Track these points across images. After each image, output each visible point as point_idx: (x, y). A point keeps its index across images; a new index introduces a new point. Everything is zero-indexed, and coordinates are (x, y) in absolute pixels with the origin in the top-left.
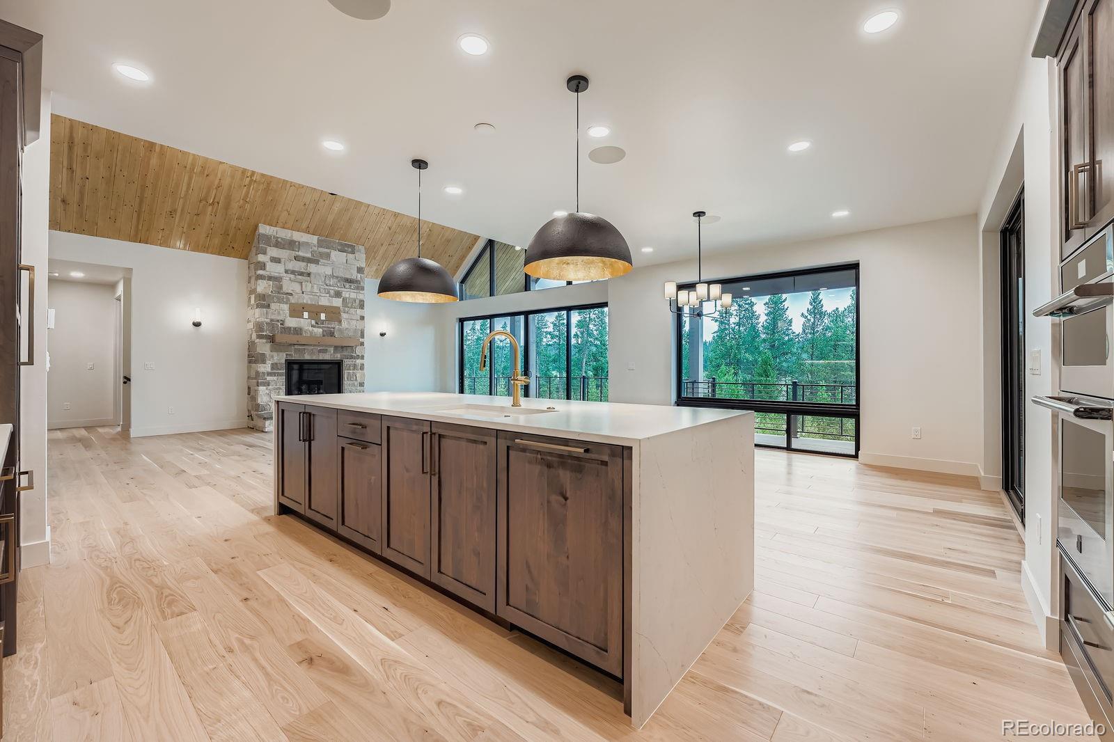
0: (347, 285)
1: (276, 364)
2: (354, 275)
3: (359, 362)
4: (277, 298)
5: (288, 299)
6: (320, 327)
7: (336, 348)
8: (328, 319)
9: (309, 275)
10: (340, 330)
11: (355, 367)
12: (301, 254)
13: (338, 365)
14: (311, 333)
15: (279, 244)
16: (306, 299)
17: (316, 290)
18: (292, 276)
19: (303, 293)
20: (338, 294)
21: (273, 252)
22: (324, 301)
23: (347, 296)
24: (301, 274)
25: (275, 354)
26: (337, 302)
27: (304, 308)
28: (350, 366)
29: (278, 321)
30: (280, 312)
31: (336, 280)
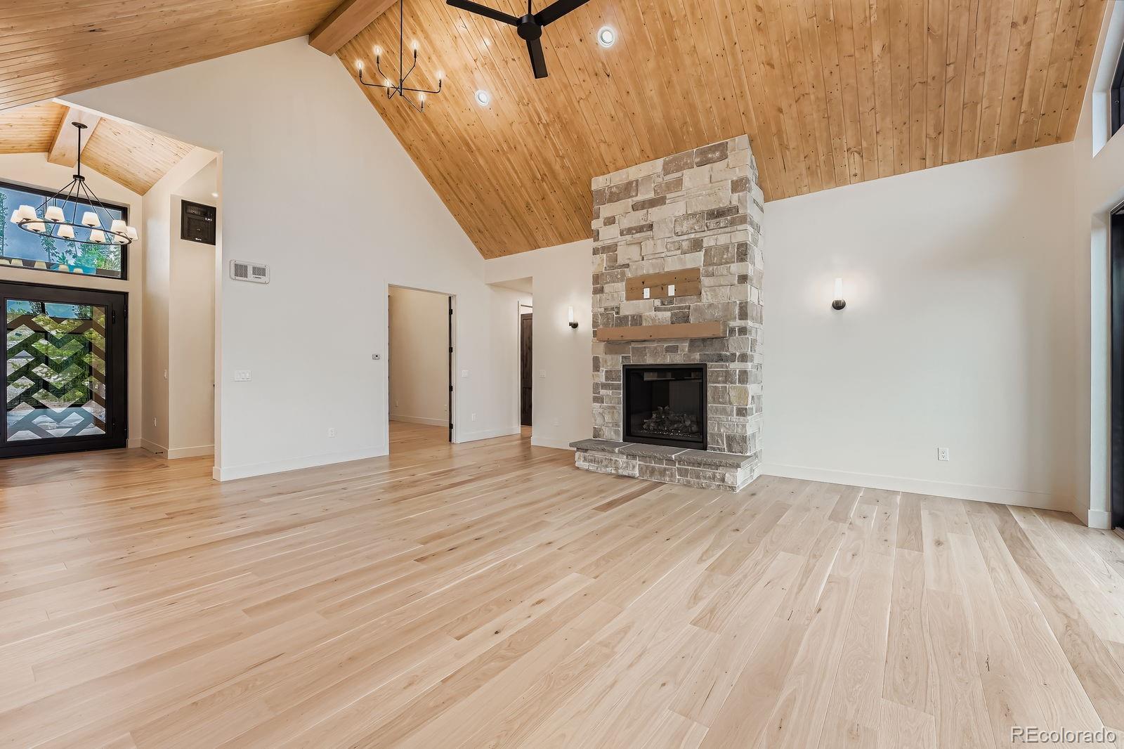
0: (712, 223)
1: (611, 371)
2: (728, 198)
3: (735, 366)
4: (612, 276)
5: (623, 274)
6: (665, 310)
7: (693, 342)
8: (680, 293)
9: (651, 227)
10: (699, 310)
11: (728, 377)
12: (640, 198)
13: (699, 373)
14: (653, 320)
15: (614, 197)
16: (647, 268)
17: (660, 249)
18: (628, 237)
19: (643, 259)
20: (697, 245)
21: (606, 211)
22: (673, 264)
23: (712, 243)
24: (640, 229)
25: (609, 357)
26: (698, 260)
27: (643, 282)
28: (718, 376)
29: (613, 309)
30: (615, 295)
31: (692, 221)
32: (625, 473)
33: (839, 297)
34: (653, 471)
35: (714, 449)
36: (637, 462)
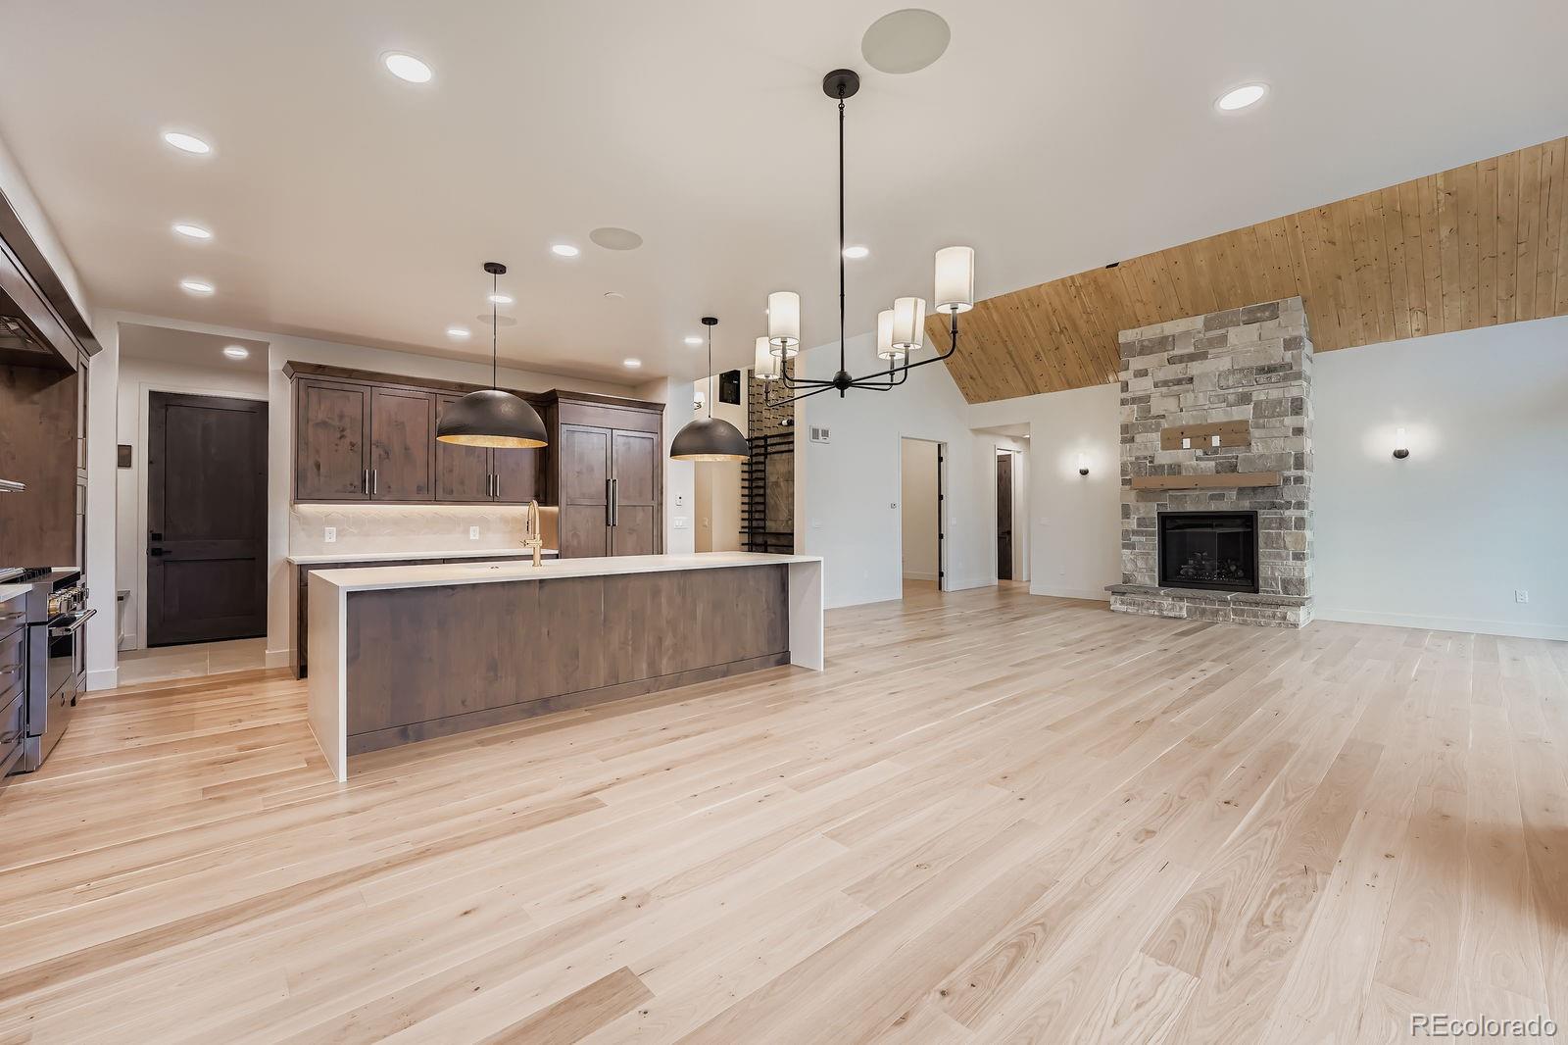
0: (1262, 378)
1: (1143, 518)
2: (1279, 355)
3: (1292, 514)
4: (1144, 426)
5: (1158, 425)
6: (1208, 460)
7: (1241, 490)
8: (1226, 444)
9: (1191, 380)
10: (1249, 461)
11: (1282, 523)
12: (1177, 352)
13: (1249, 519)
14: (1195, 469)
15: (1145, 349)
16: (1187, 419)
17: (1201, 401)
18: (1164, 390)
19: (1181, 411)
20: (1245, 399)
21: (1136, 363)
22: (1218, 416)
23: (1263, 397)
24: (1179, 382)
25: (1141, 505)
26: (1246, 412)
27: (1182, 432)
28: (1270, 523)
29: (1145, 458)
30: (1149, 444)
31: (1238, 376)
32: (1172, 614)
33: (1401, 447)
34: (1203, 612)
35: (1267, 592)
36: (1185, 604)
